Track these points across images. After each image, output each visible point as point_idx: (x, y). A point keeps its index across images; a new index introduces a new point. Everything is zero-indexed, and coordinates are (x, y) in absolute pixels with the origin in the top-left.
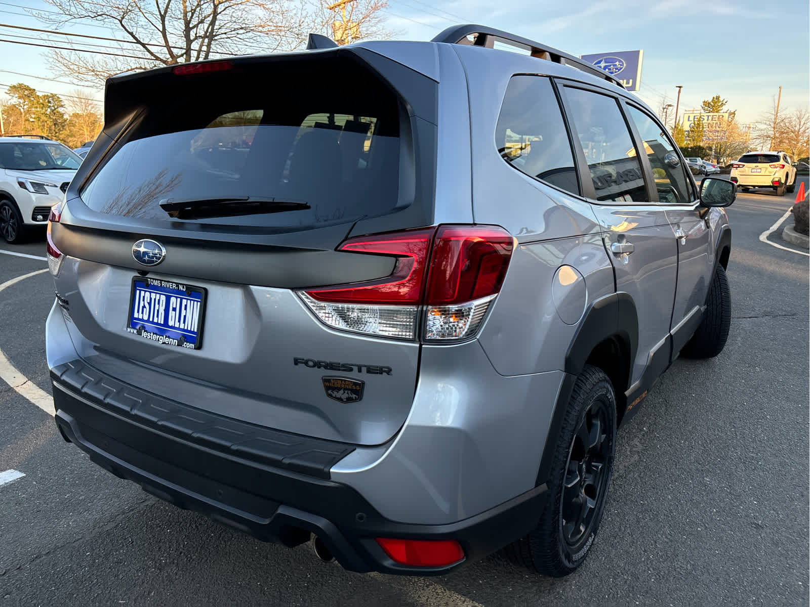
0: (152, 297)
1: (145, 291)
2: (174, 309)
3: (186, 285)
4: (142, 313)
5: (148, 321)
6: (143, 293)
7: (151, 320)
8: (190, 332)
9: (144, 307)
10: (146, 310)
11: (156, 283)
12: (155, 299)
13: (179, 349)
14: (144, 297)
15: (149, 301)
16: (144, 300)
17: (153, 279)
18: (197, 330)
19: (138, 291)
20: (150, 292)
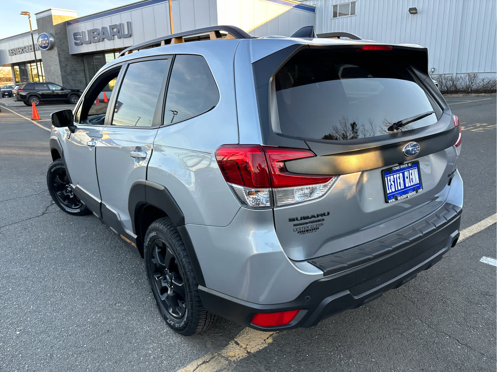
0: (394, 177)
1: (390, 176)
2: (407, 178)
3: (411, 162)
4: (391, 189)
5: (396, 191)
6: (389, 178)
7: (397, 190)
8: (416, 184)
9: (391, 185)
10: (393, 187)
11: (397, 168)
12: (397, 178)
13: (418, 194)
14: (390, 180)
15: (393, 180)
16: (390, 181)
17: (396, 166)
18: (419, 182)
19: (386, 178)
20: (393, 175)
